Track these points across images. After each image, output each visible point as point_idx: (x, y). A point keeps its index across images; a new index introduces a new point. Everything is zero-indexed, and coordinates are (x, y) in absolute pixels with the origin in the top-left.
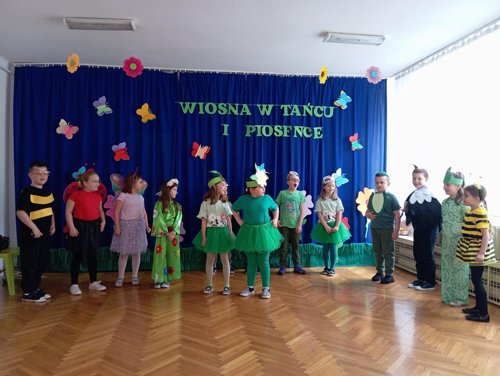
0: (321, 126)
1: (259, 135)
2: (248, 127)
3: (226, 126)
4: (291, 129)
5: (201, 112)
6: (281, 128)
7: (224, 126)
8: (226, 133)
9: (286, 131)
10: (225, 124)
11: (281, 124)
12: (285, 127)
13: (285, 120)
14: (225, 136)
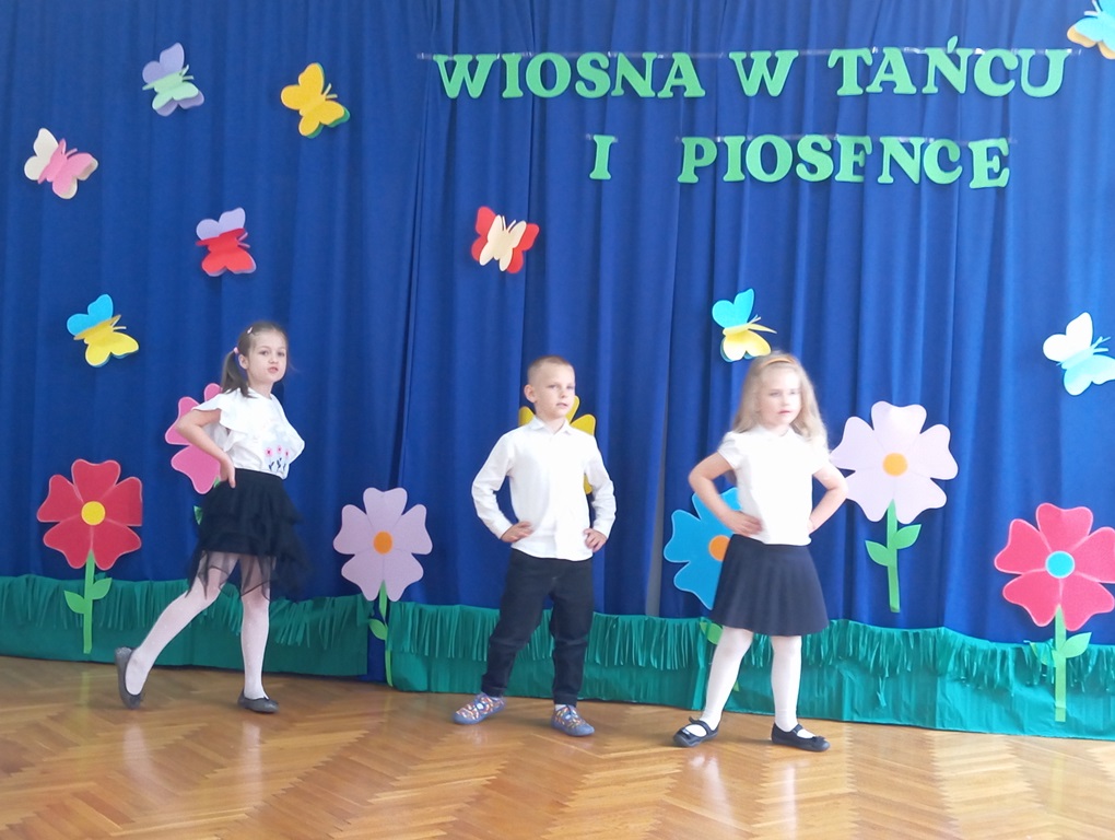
0: (1004, 134)
1: (733, 174)
2: (690, 144)
3: (604, 143)
4: (869, 150)
5: (512, 90)
6: (827, 145)
7: (594, 144)
8: (601, 171)
9: (848, 158)
10: (602, 133)
11: (830, 129)
12: (846, 143)
13: (845, 113)
14: (599, 182)
